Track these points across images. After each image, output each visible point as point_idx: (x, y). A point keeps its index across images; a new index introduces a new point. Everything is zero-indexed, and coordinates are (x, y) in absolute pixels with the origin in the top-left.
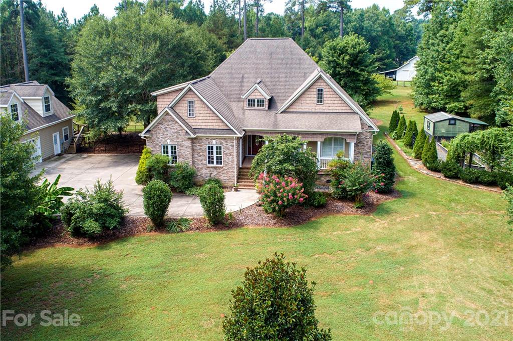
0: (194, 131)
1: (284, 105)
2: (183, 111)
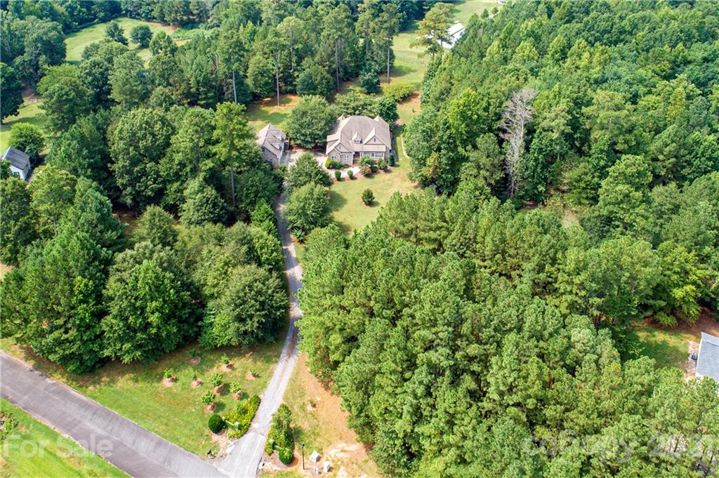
1: (365, 142)
2: (338, 148)
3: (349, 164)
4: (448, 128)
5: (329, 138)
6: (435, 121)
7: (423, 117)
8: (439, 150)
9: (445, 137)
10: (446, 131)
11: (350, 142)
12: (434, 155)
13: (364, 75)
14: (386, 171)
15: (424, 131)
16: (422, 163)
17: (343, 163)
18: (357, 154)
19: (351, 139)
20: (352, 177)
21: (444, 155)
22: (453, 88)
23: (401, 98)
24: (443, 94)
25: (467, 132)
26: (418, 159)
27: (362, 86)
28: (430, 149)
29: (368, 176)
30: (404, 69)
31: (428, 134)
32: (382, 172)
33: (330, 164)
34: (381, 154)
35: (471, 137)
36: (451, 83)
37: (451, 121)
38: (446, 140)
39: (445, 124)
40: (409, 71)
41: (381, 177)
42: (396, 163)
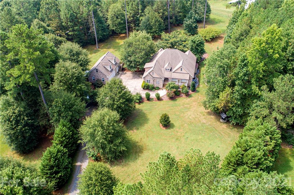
0: (154, 78)
1: (173, 70)
2: (151, 74)
3: (160, 87)
4: (245, 65)
5: (147, 65)
6: (233, 57)
7: (222, 53)
8: (233, 85)
9: (241, 74)
10: (243, 68)
11: (162, 69)
12: (228, 90)
13: (187, 21)
14: (188, 95)
15: (221, 67)
16: (216, 95)
17: (155, 86)
18: (166, 80)
19: (164, 67)
20: (159, 99)
21: (238, 91)
22: (252, 31)
23: (210, 39)
24: (243, 36)
25: (264, 71)
26: (212, 91)
27: (185, 30)
28: (225, 83)
29: (172, 98)
30: (216, 20)
31: (224, 69)
32: (184, 96)
33: (145, 86)
34: (185, 81)
35: (267, 76)
36: (250, 27)
37: (250, 58)
38: (241, 77)
39: (243, 61)
40: (220, 21)
41: (182, 100)
42: (197, 89)
